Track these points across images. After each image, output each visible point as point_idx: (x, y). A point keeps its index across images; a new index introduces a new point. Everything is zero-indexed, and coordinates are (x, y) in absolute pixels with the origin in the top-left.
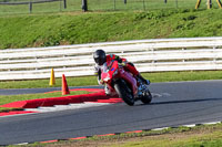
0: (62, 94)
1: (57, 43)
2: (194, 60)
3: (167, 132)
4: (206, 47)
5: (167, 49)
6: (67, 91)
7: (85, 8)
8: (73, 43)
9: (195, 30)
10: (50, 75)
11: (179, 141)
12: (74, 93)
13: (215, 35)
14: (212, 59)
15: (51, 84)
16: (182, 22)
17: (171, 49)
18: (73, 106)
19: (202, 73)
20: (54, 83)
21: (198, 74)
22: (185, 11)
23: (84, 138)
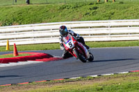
0: (14, 56)
1: (11, 24)
2: (96, 35)
3: (79, 80)
4: (104, 27)
5: (79, 28)
6: (17, 54)
7: (28, 2)
8: (20, 24)
9: (97, 16)
10: (6, 44)
11: (87, 85)
12: (21, 55)
13: (110, 19)
14: (108, 34)
15: (7, 49)
16: (89, 11)
17: (82, 28)
18: (20, 63)
19: (102, 43)
20: (9, 49)
21: (99, 44)
22: (91, 4)
23: (28, 83)
